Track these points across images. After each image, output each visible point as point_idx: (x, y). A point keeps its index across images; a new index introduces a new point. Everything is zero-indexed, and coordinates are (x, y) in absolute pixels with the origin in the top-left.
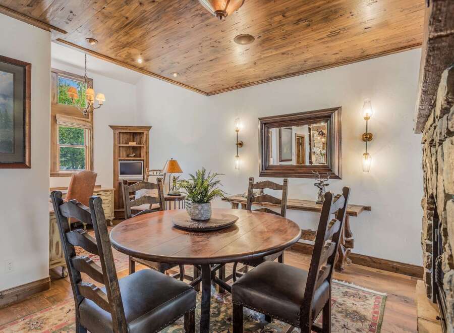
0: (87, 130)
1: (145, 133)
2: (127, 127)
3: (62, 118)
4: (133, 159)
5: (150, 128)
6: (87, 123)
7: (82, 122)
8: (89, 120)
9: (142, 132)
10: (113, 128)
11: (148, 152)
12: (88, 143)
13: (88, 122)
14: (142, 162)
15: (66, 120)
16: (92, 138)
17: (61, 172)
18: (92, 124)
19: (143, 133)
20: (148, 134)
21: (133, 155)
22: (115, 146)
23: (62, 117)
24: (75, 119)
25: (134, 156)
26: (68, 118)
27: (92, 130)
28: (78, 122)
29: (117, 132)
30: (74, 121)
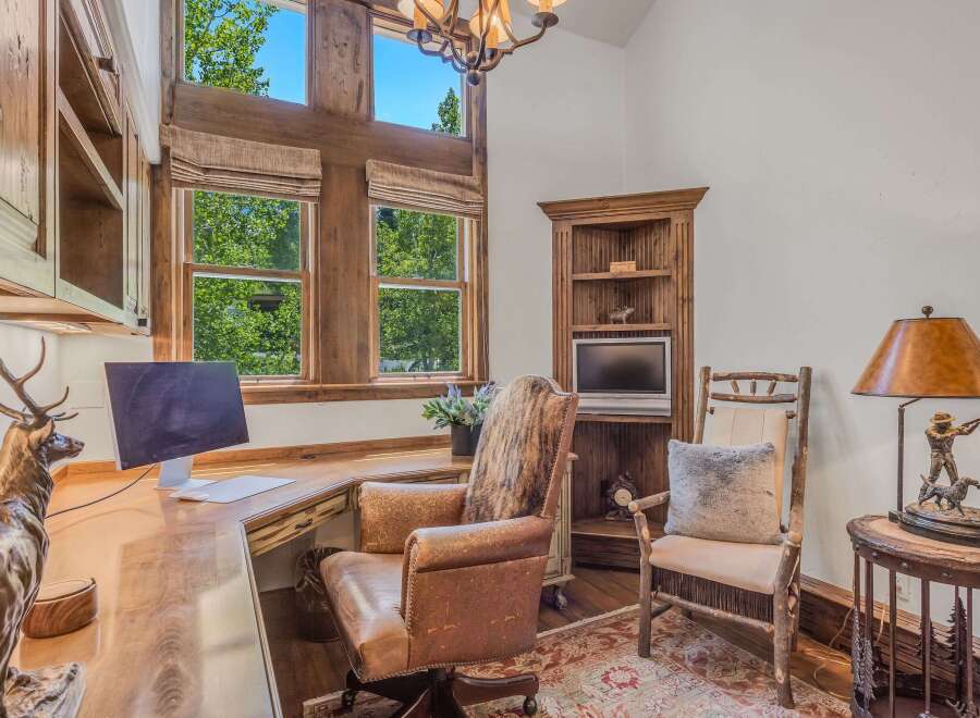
0: (466, 220)
1: (677, 219)
2: (603, 203)
3: (386, 175)
4: (625, 327)
5: (697, 195)
6: (469, 193)
7: (449, 190)
8: (475, 180)
9: (662, 216)
10: (553, 210)
11: (690, 300)
12: (469, 273)
13: (471, 188)
14: (667, 340)
15: (399, 180)
16: (483, 250)
17: (382, 382)
18: (485, 196)
19: (667, 222)
20: (690, 225)
21: (623, 315)
22: (558, 279)
23: (385, 169)
24: (427, 177)
25: (629, 320)
26: (404, 174)
27: (482, 219)
28: (436, 187)
29: (566, 228)
30: (424, 185)
